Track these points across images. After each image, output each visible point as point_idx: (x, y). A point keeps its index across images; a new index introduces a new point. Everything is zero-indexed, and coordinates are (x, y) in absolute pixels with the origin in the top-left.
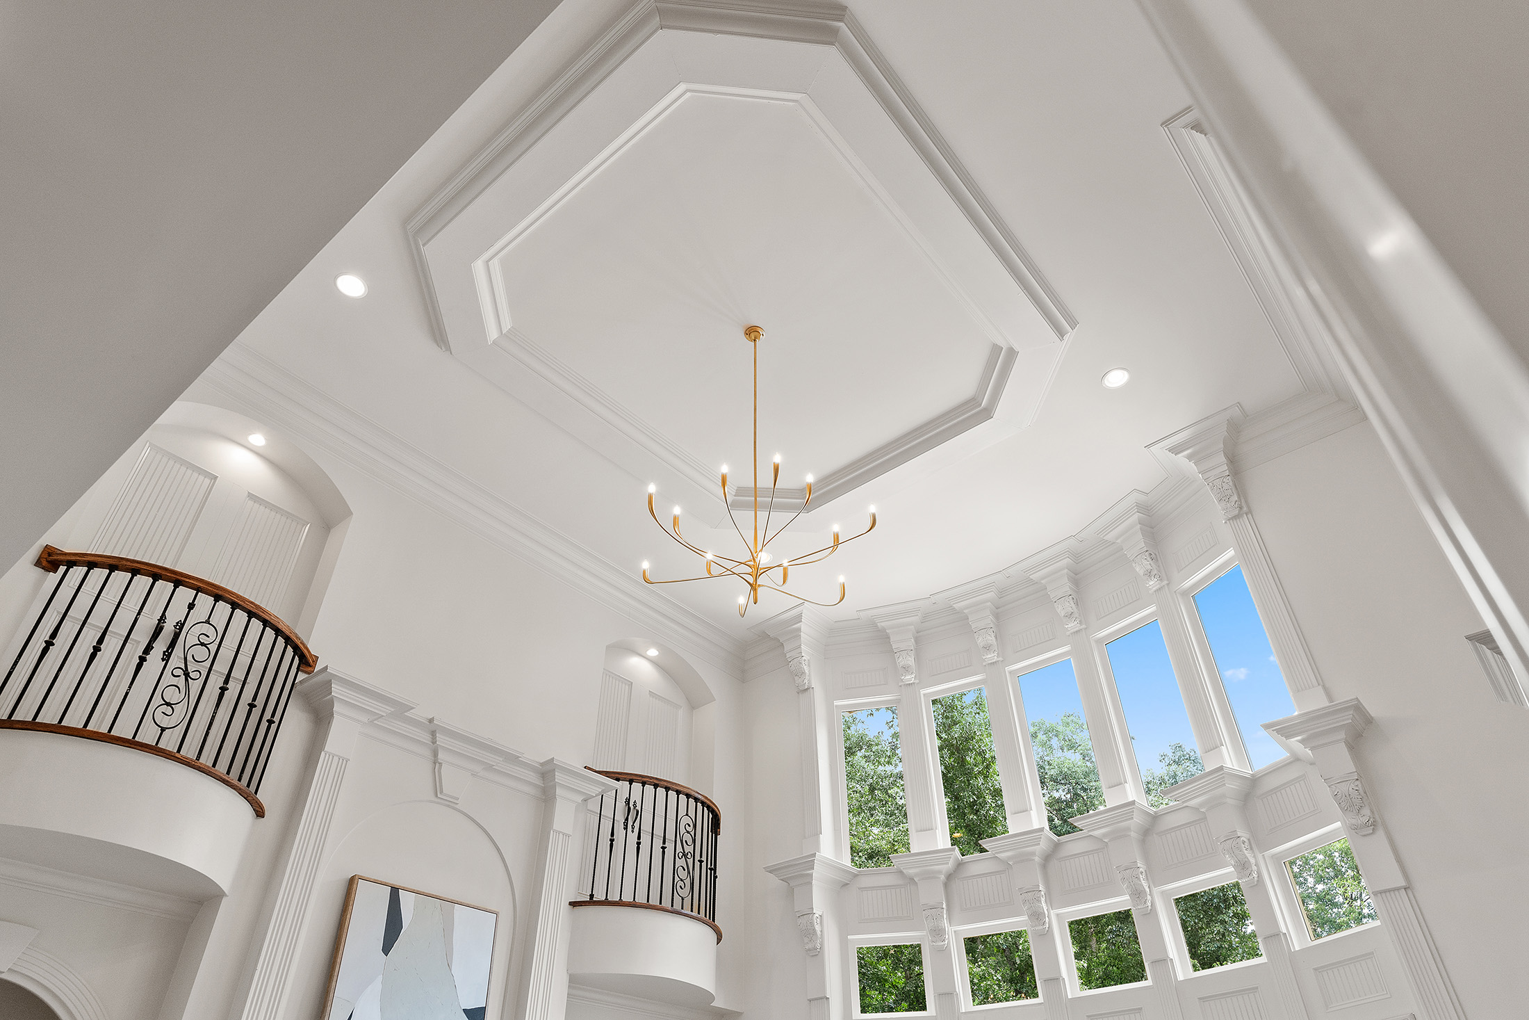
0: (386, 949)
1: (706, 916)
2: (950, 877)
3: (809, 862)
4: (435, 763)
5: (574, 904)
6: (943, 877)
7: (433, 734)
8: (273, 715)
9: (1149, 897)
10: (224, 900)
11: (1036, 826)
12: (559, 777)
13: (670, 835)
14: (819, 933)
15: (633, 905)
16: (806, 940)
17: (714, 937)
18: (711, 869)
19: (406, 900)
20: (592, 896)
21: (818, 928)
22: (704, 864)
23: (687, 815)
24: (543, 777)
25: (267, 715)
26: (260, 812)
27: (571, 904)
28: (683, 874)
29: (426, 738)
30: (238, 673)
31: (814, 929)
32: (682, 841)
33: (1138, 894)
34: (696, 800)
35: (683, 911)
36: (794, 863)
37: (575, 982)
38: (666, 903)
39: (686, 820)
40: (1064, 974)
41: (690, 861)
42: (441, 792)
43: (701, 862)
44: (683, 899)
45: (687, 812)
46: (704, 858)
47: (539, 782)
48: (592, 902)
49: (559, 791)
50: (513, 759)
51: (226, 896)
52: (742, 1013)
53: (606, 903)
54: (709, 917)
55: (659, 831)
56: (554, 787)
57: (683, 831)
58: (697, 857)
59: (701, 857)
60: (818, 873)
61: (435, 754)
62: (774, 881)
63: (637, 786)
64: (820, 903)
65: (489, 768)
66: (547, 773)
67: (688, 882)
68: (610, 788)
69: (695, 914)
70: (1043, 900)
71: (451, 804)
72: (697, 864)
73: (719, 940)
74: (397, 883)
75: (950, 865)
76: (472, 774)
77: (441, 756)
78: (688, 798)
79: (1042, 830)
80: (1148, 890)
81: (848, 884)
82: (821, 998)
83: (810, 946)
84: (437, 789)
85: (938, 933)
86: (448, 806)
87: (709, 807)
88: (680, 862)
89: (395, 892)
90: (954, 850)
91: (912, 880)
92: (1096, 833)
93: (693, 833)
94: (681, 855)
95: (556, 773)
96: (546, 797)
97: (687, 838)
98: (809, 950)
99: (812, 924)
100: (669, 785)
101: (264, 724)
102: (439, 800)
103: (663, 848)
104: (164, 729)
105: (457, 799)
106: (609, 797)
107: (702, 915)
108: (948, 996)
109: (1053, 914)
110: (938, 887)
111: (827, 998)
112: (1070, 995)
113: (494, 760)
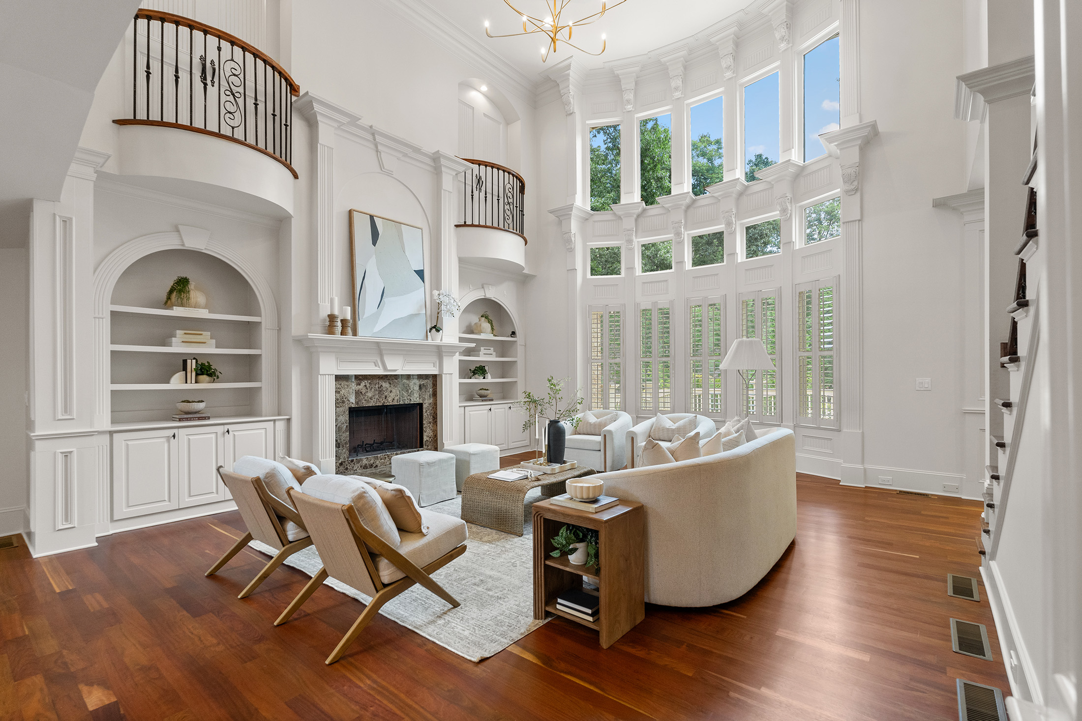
0: (374, 243)
2: (639, 216)
3: (570, 207)
4: (377, 152)
5: (457, 226)
6: (635, 216)
7: (373, 135)
8: (286, 122)
9: (734, 226)
10: (292, 219)
11: (686, 191)
12: (443, 161)
13: (501, 195)
14: (573, 241)
15: (486, 227)
16: (567, 244)
17: (524, 242)
18: (521, 211)
19: (379, 223)
20: (465, 222)
21: (573, 239)
22: (518, 208)
23: (509, 183)
24: (434, 161)
25: (284, 122)
26: (296, 176)
27: (455, 226)
28: (508, 213)
29: (370, 137)
30: (261, 97)
31: (571, 240)
32: (507, 196)
33: (729, 224)
34: (513, 175)
35: (509, 230)
36: (563, 208)
37: (461, 261)
39: (508, 186)
40: (686, 260)
41: (512, 207)
42: (384, 168)
43: (517, 207)
44: (509, 224)
45: (509, 181)
46: (518, 205)
47: (432, 164)
48: (465, 225)
49: (443, 169)
50: (417, 150)
51: (293, 217)
52: (536, 276)
53: (472, 225)
54: (521, 234)
55: (495, 193)
56: (440, 166)
57: (507, 191)
58: (515, 205)
59: (517, 204)
60: (574, 212)
61: (377, 147)
62: (552, 217)
63: (482, 167)
64: (574, 226)
65: (405, 155)
66: (436, 159)
67: (511, 216)
68: (468, 168)
69: (515, 231)
70: (683, 227)
71: (389, 174)
72: (515, 208)
73: (526, 244)
74: (372, 213)
75: (640, 210)
76: (398, 159)
77: (380, 148)
78: (509, 174)
79: (689, 192)
80: (734, 222)
81: (588, 219)
82: (574, 269)
83: (569, 247)
84: (381, 166)
85: (630, 241)
86: (388, 175)
87: (519, 179)
88: (507, 207)
89: (372, 217)
90: (643, 203)
91: (620, 218)
92: (715, 195)
93: (512, 193)
94: (507, 203)
95: (441, 159)
96: (437, 171)
97: (509, 195)
98: (568, 249)
99: (570, 237)
100: (499, 167)
101: (284, 127)
102: (383, 172)
103: (498, 200)
104: (233, 128)
105: (392, 172)
106: (469, 172)
107: (518, 232)
108: (631, 269)
109: (686, 233)
110: (633, 220)
111: (576, 269)
112: (686, 269)
113: (408, 151)
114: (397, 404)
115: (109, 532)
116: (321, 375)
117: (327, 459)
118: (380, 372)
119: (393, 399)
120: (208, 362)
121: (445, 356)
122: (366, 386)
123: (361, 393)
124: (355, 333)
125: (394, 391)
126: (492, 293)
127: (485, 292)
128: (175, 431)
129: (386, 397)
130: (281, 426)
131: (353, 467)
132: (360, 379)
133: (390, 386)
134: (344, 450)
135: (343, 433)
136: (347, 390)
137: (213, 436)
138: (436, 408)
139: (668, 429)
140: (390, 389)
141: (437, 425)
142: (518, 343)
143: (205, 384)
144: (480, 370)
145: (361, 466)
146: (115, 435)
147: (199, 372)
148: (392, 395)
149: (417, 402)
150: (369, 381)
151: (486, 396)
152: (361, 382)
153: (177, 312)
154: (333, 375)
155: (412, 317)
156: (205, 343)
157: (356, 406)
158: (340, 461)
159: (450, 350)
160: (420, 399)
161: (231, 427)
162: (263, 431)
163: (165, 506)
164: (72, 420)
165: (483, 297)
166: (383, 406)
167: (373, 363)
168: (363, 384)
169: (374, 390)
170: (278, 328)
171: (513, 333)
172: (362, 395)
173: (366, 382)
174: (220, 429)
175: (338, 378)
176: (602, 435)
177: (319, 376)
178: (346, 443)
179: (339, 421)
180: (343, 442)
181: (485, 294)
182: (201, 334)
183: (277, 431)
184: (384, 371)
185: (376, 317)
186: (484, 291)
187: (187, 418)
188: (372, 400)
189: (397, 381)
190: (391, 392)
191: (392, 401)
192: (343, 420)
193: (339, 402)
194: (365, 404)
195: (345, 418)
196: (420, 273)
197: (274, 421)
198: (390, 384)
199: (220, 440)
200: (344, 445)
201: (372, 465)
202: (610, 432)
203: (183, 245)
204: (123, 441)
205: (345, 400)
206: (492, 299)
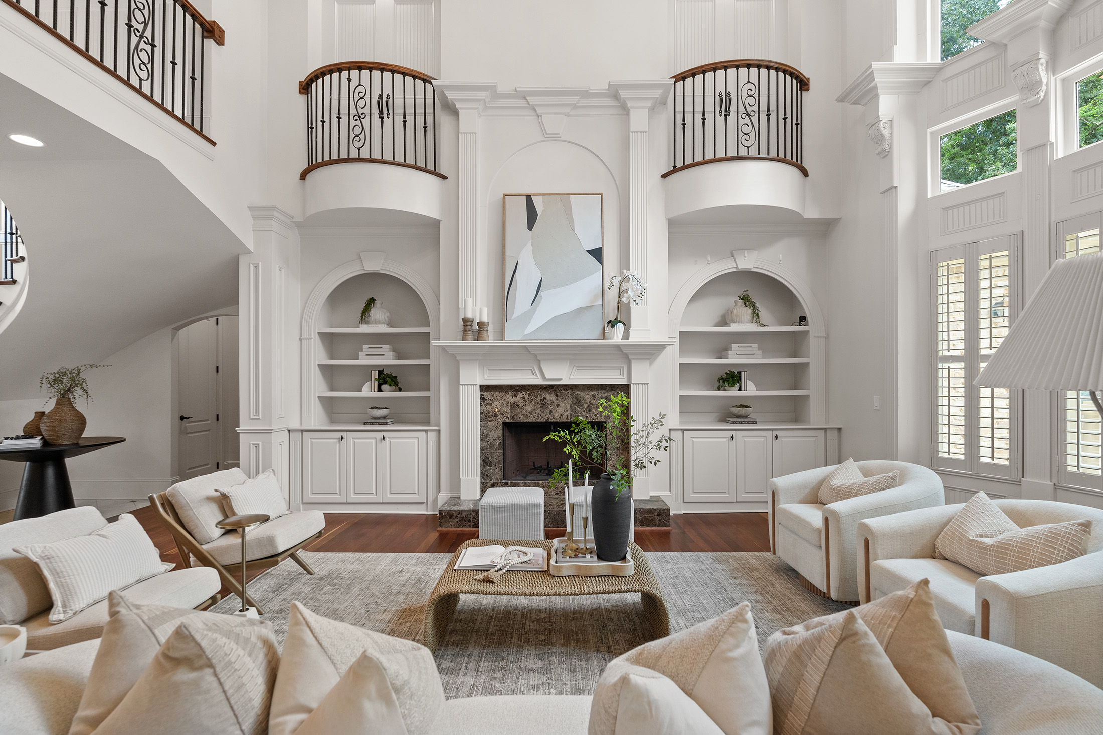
0: (530, 227)
1: (777, 154)
4: (538, 117)
5: (664, 176)
7: (526, 98)
8: (425, 123)
10: (441, 224)
12: (623, 94)
14: (887, 136)
15: (703, 163)
16: (876, 146)
18: (785, 119)
19: (538, 202)
20: (674, 166)
21: (886, 133)
23: (749, 82)
24: (617, 99)
26: (444, 178)
27: (662, 176)
28: (746, 129)
29: (522, 103)
31: (881, 134)
32: (744, 104)
34: (759, 67)
35: (749, 156)
36: (859, 81)
38: (732, 154)
39: (747, 87)
41: (754, 118)
42: (546, 133)
43: (769, 115)
44: (748, 148)
45: (748, 79)
47: (615, 103)
48: (675, 170)
49: (629, 104)
50: (585, 94)
51: (442, 222)
52: (840, 219)
53: (684, 168)
54: (784, 156)
56: (624, 103)
57: (745, 96)
59: (768, 111)
60: (881, 80)
61: (535, 111)
64: (887, 106)
65: (575, 107)
66: (614, 93)
67: (751, 134)
69: (761, 156)
71: (555, 138)
73: (804, 174)
74: (529, 192)
76: (566, 115)
77: (540, 110)
78: (748, 68)
81: (929, 82)
82: (891, 188)
84: (543, 132)
85: (1033, 86)
86: (555, 140)
87: (777, 69)
88: (744, 121)
89: (529, 198)
93: (754, 95)
94: (744, 115)
95: (619, 92)
96: (621, 110)
97: (749, 100)
98: (880, 154)
99: (879, 130)
100: (726, 65)
102: (547, 139)
103: (725, 115)
104: (359, 149)
105: (559, 134)
107: (772, 155)
110: (1039, 36)
111: (896, 188)
113: (574, 99)
114: (566, 421)
116: (462, 385)
117: (468, 478)
118: (538, 381)
119: (561, 415)
120: (391, 372)
121: (634, 359)
122: (524, 398)
123: (518, 406)
124: (502, 337)
125: (562, 405)
126: (748, 262)
127: (736, 262)
128: (344, 434)
129: (551, 412)
130: (432, 436)
132: (517, 390)
133: (557, 399)
134: (497, 471)
135: (496, 450)
136: (500, 402)
137: (373, 441)
140: (556, 403)
142: (812, 334)
143: (388, 393)
144: (731, 378)
146: (304, 433)
147: (381, 381)
148: (560, 410)
149: (597, 420)
150: (528, 393)
151: (746, 417)
152: (518, 394)
153: (364, 329)
154: (476, 385)
155: (580, 311)
156: (384, 355)
157: (512, 421)
158: (492, 482)
161: (387, 435)
162: (416, 441)
163: (336, 498)
164: (258, 420)
165: (734, 270)
166: (546, 423)
167: (530, 371)
168: (520, 395)
169: (535, 403)
171: (803, 319)
172: (520, 408)
173: (524, 393)
174: (379, 435)
175: (484, 388)
177: (461, 387)
178: (499, 463)
179: (491, 437)
180: (496, 461)
181: (736, 265)
182: (381, 347)
183: (429, 442)
184: (544, 381)
185: (527, 317)
186: (735, 260)
187: (370, 423)
188: (532, 414)
189: (566, 392)
190: (558, 406)
191: (560, 418)
192: (496, 436)
193: (485, 417)
194: (522, 419)
195: (497, 434)
196: (597, 254)
197: (426, 431)
198: (557, 396)
199: (379, 445)
200: (497, 465)
202: (837, 515)
203: (365, 269)
204: (310, 439)
205: (498, 413)
206: (752, 270)
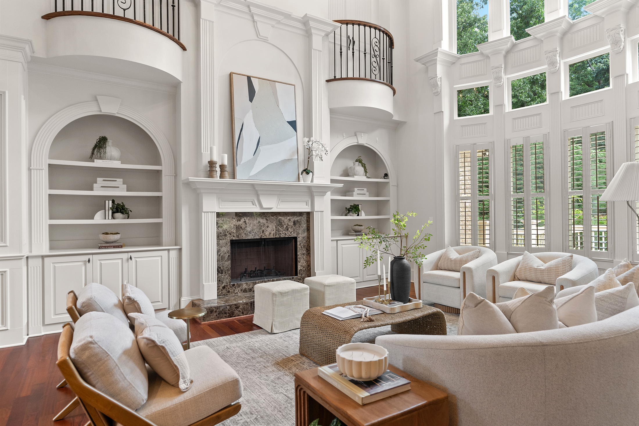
0: (251, 100)
1: (387, 82)
2: (508, 52)
3: (435, 53)
4: (254, 22)
5: (328, 81)
6: (504, 52)
7: (249, 7)
8: (173, 3)
9: (623, 44)
10: (182, 84)
11: (561, 14)
12: (312, 24)
14: (439, 85)
15: (353, 79)
16: (434, 89)
17: (392, 92)
18: (389, 63)
19: (255, 82)
20: (335, 77)
21: (439, 83)
22: (385, 60)
23: (375, 37)
24: (305, 25)
26: (184, 49)
27: (326, 81)
28: (375, 65)
29: (246, 9)
31: (437, 84)
32: (373, 50)
33: (616, 42)
34: (380, 30)
35: (376, 80)
36: (429, 54)
37: (332, 112)
38: (368, 77)
39: (375, 40)
40: (563, 89)
41: (378, 59)
42: (260, 35)
43: (384, 59)
44: (375, 75)
45: (375, 36)
46: (385, 57)
47: (304, 28)
48: (335, 79)
49: (313, 31)
50: (288, 16)
51: (182, 82)
52: (406, 122)
53: (341, 79)
54: (390, 84)
56: (310, 29)
57: (374, 45)
58: (382, 57)
59: (383, 57)
60: (440, 57)
61: (253, 18)
62: (419, 66)
63: (350, 26)
64: (440, 70)
65: (279, 22)
66: (305, 21)
67: (377, 68)
68: (336, 27)
69: (382, 81)
70: (558, 55)
71: (265, 40)
72: (382, 60)
73: (394, 93)
74: (249, 75)
75: (509, 45)
76: (272, 26)
77: (256, 18)
78: (375, 30)
79: (564, 17)
80: (623, 40)
81: (455, 63)
82: (440, 112)
83: (435, 91)
84: (257, 33)
85: (498, 78)
86: (264, 42)
87: (386, 34)
88: (374, 59)
89: (249, 78)
90: (512, 36)
91: (488, 57)
92: (598, 13)
93: (379, 46)
94: (373, 56)
95: (310, 22)
96: (308, 34)
97: (376, 48)
98: (435, 93)
99: (436, 81)
100: (365, 24)
101: (170, 8)
102: (259, 39)
103: (365, 54)
104: (124, 10)
105: (268, 38)
106: (338, 32)
107: (385, 82)
108: (501, 106)
109: (562, 62)
110: (501, 57)
111: (443, 112)
112: (563, 99)
113: (280, 18)
114: (273, 237)
115: (41, 333)
116: (204, 212)
117: (209, 283)
118: (256, 209)
119: (270, 233)
120: (122, 203)
121: (316, 195)
122: (245, 222)
123: (241, 227)
124: (234, 177)
125: (270, 226)
126: (363, 140)
127: (357, 139)
128: (90, 257)
129: (263, 231)
130: (174, 254)
131: (234, 291)
132: (240, 216)
133: (267, 222)
134: (227, 276)
135: (226, 261)
136: (229, 225)
137: (120, 261)
138: (309, 241)
139: (536, 270)
140: (266, 224)
141: (310, 257)
142: (391, 184)
143: (120, 220)
144: (354, 208)
145: (241, 290)
146: (46, 259)
147: (115, 210)
148: (269, 230)
149: (292, 236)
150: (248, 218)
151: (360, 231)
152: (241, 219)
153: (98, 163)
154: (214, 212)
155: (285, 162)
156: (118, 187)
157: (237, 239)
158: (223, 285)
159: (322, 190)
160: (294, 233)
161: (133, 255)
162: (159, 258)
164: (6, 247)
165: (356, 144)
166: (261, 239)
167: (251, 202)
168: (243, 220)
169: (253, 225)
170: (175, 175)
171: (386, 175)
172: (242, 229)
173: (245, 218)
174: (125, 256)
175: (219, 215)
176: (462, 272)
177: (203, 213)
178: (228, 270)
179: (222, 251)
180: (226, 269)
181: (358, 141)
182: (116, 181)
183: (170, 259)
184: (261, 209)
185: (251, 163)
186: (357, 138)
187: (105, 247)
188: (251, 233)
189: (273, 218)
190: (268, 227)
191: (269, 235)
192: (225, 251)
193: (219, 236)
194: (244, 237)
195: (227, 249)
196: (293, 124)
197: (169, 250)
198: (267, 220)
199: (125, 265)
200: (227, 272)
201: (251, 289)
202: (469, 269)
203: (101, 111)
204: (52, 264)
205: (227, 233)
206: (364, 145)
